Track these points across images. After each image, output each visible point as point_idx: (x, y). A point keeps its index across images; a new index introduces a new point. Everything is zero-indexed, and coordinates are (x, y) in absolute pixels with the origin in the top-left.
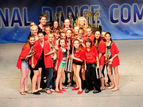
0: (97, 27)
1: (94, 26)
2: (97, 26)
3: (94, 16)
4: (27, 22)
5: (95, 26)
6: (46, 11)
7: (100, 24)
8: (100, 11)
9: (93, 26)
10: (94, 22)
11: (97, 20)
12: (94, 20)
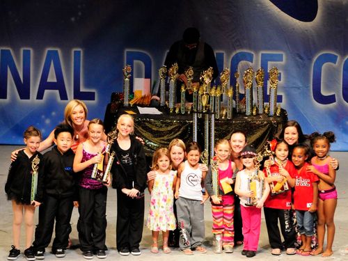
0: (275, 114)
1: (266, 111)
2: (276, 109)
3: (269, 82)
4: (82, 89)
5: (269, 109)
6: (135, 62)
7: (283, 105)
8: (286, 69)
9: (264, 109)
10: (266, 98)
11: (276, 92)
12: (268, 94)
